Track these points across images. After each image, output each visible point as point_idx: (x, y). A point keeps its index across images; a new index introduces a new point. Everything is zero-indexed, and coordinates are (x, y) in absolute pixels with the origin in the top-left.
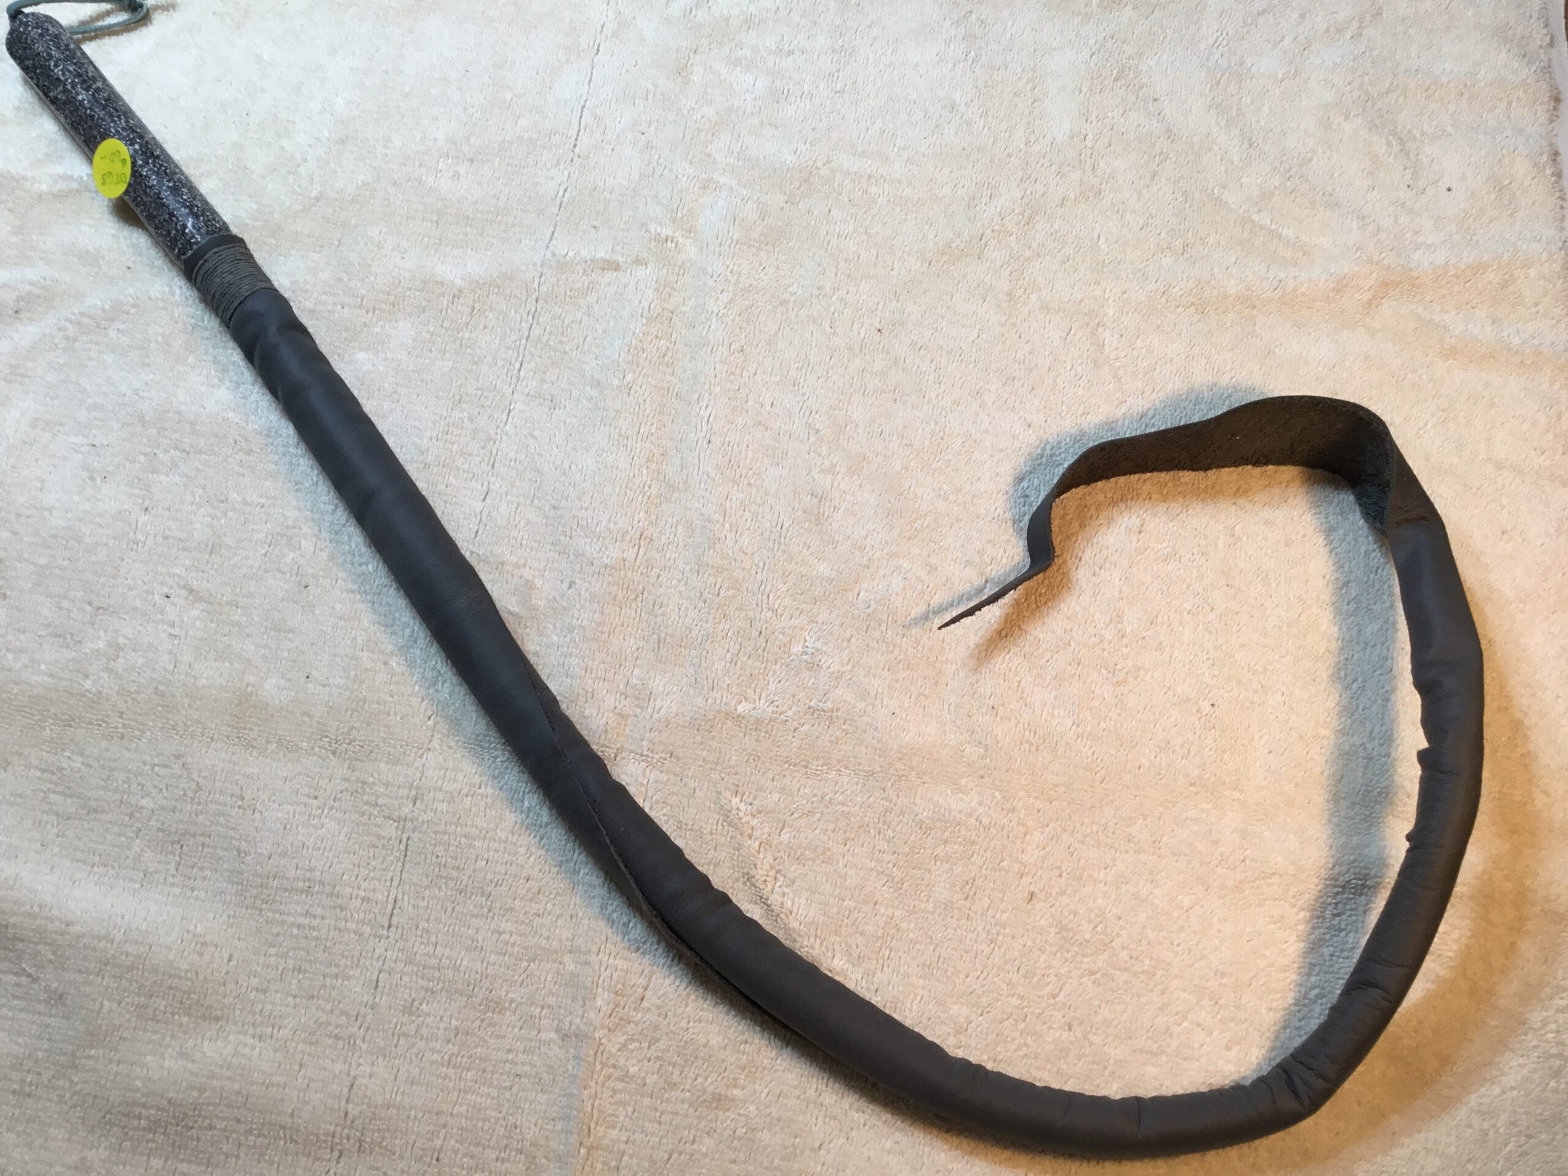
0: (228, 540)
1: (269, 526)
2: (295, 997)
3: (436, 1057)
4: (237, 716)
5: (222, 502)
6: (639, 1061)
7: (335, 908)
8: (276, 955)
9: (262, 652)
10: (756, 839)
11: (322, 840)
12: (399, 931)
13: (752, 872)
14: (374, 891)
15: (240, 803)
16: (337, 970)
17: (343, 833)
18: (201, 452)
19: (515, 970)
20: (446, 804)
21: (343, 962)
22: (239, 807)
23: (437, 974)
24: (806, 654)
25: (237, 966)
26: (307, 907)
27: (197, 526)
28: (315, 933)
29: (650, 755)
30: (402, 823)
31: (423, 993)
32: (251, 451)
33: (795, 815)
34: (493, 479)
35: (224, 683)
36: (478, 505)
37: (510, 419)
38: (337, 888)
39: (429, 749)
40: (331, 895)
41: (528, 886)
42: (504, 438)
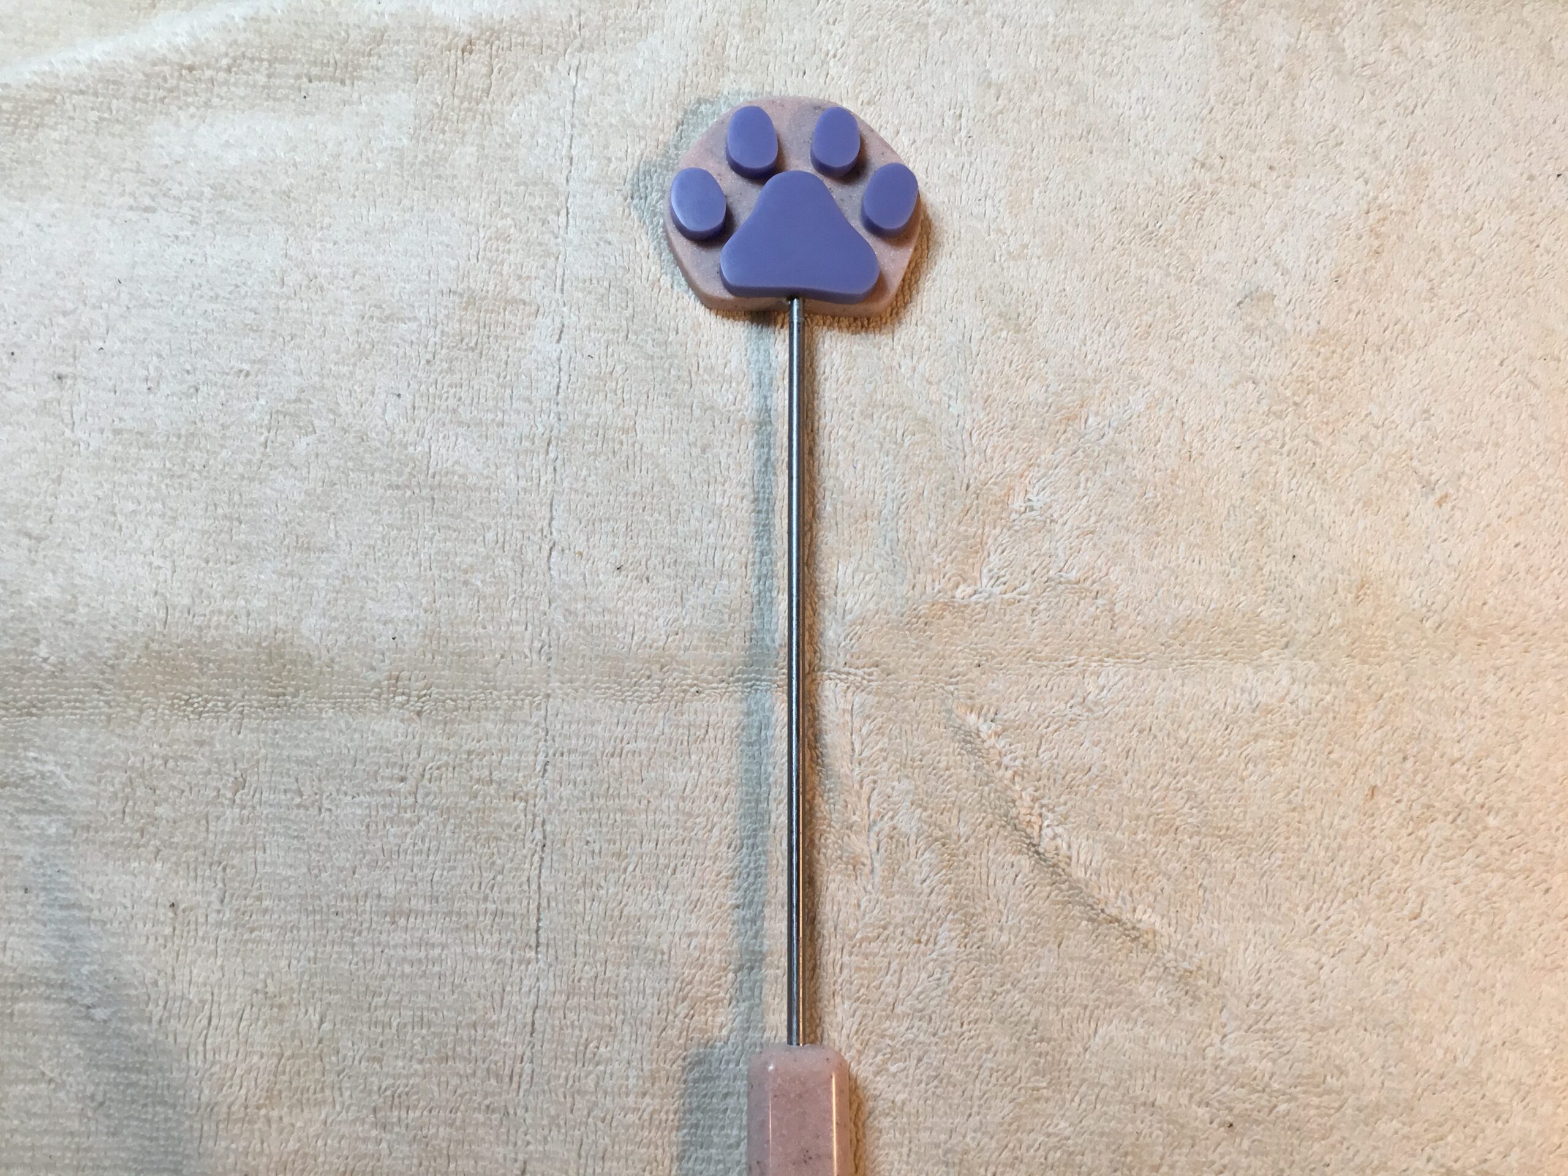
0: (208, 428)
1: (262, 401)
2: (421, 1062)
3: (631, 1118)
4: (270, 679)
5: (188, 372)
6: (906, 1085)
7: (458, 930)
8: (385, 1004)
9: (289, 582)
10: (1007, 768)
11: (423, 841)
12: (551, 951)
13: (1013, 812)
14: (508, 900)
15: (298, 800)
16: (474, 1018)
17: (450, 827)
18: (146, 305)
19: (720, 986)
20: (586, 771)
21: (480, 1004)
22: (298, 806)
23: (613, 1001)
24: (1032, 509)
25: (333, 1031)
26: (418, 934)
27: (160, 410)
28: (437, 969)
29: (852, 670)
30: (531, 802)
31: (598, 1032)
32: (217, 296)
33: (1052, 727)
34: (565, 309)
35: (241, 630)
36: (551, 349)
37: (571, 221)
38: (457, 905)
39: (548, 696)
40: (450, 913)
41: (716, 868)
42: (569, 249)
